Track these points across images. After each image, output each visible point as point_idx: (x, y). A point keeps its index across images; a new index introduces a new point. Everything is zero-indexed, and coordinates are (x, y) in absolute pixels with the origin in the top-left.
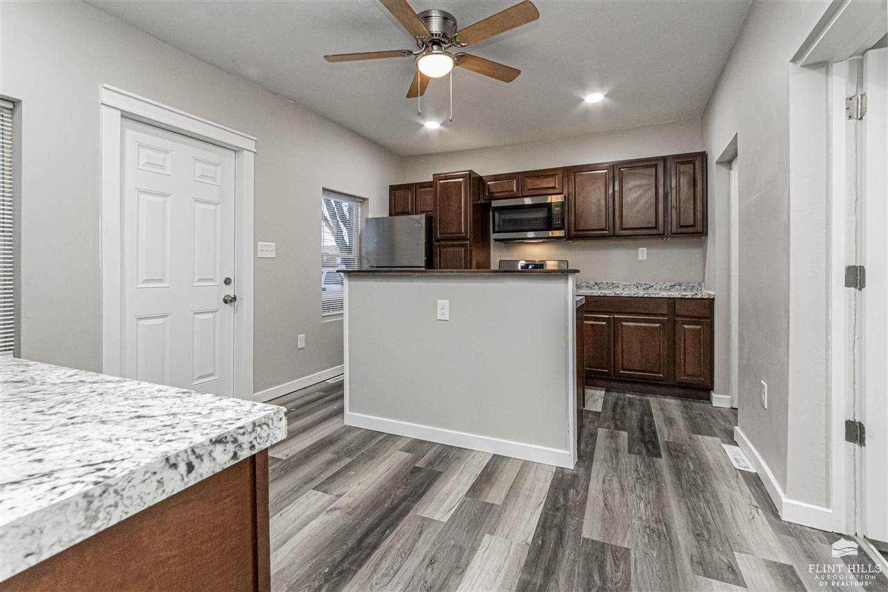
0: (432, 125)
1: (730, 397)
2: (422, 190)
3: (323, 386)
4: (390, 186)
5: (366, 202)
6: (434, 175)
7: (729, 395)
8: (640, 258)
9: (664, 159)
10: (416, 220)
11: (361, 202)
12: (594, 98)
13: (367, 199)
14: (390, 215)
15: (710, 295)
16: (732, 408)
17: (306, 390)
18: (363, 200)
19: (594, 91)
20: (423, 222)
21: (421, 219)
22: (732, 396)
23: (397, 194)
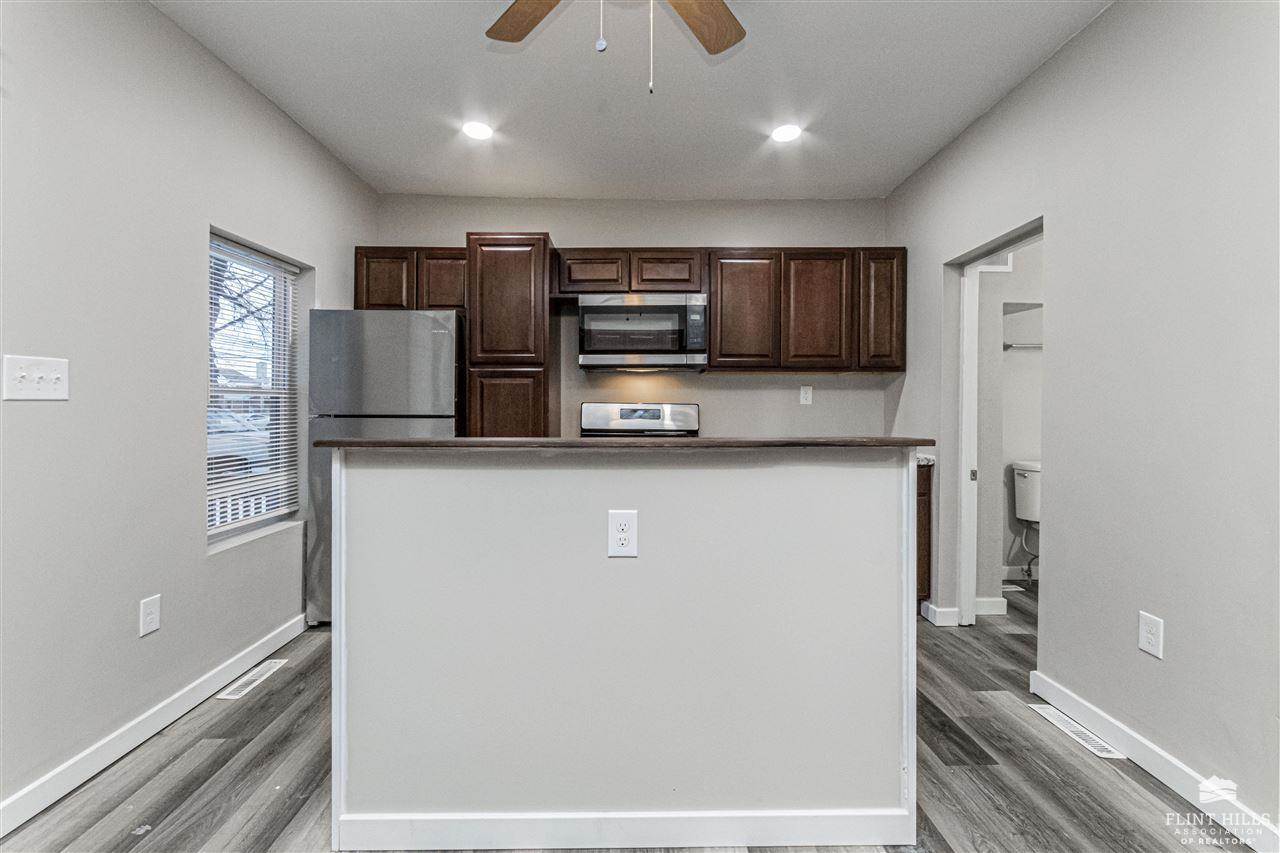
0: (478, 131)
1: (956, 609)
2: (432, 262)
3: (212, 715)
4: (357, 248)
5: (308, 275)
6: (469, 234)
7: (954, 606)
8: (803, 401)
9: (852, 253)
10: (435, 320)
11: (295, 274)
12: (786, 134)
13: (311, 269)
14: (356, 307)
15: (929, 460)
16: (960, 625)
17: (163, 741)
18: (301, 270)
19: (784, 122)
20: (452, 325)
21: (448, 319)
22: (959, 607)
23: (373, 265)
